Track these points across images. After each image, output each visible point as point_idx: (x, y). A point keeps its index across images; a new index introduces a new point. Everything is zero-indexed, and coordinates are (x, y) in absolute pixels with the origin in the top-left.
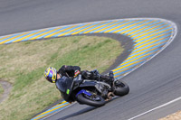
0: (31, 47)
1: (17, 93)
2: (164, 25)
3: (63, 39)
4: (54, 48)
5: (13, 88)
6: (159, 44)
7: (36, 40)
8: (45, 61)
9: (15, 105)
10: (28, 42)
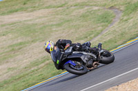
1: (125, 18)
5: (123, 14)
9: (124, 27)
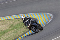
0: (4, 22)
2: (48, 15)
3: (15, 20)
4: (12, 22)
6: (47, 21)
7: (6, 20)
8: (9, 27)
10: (3, 21)
